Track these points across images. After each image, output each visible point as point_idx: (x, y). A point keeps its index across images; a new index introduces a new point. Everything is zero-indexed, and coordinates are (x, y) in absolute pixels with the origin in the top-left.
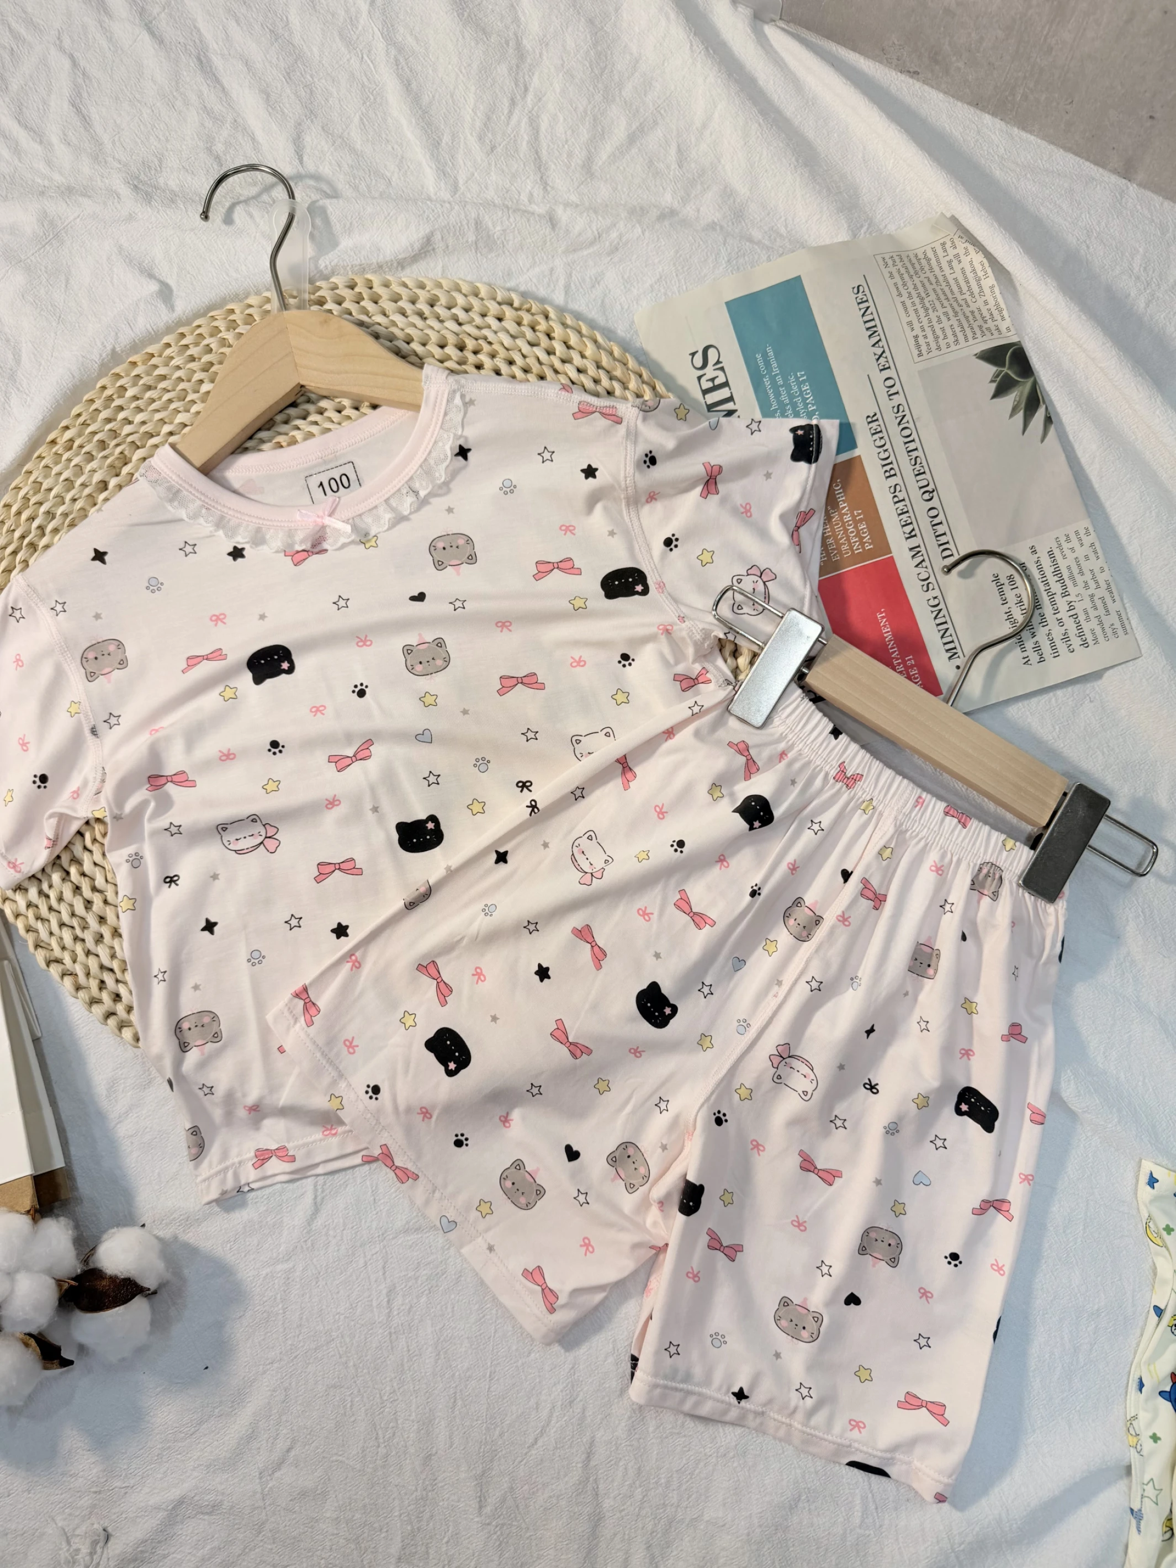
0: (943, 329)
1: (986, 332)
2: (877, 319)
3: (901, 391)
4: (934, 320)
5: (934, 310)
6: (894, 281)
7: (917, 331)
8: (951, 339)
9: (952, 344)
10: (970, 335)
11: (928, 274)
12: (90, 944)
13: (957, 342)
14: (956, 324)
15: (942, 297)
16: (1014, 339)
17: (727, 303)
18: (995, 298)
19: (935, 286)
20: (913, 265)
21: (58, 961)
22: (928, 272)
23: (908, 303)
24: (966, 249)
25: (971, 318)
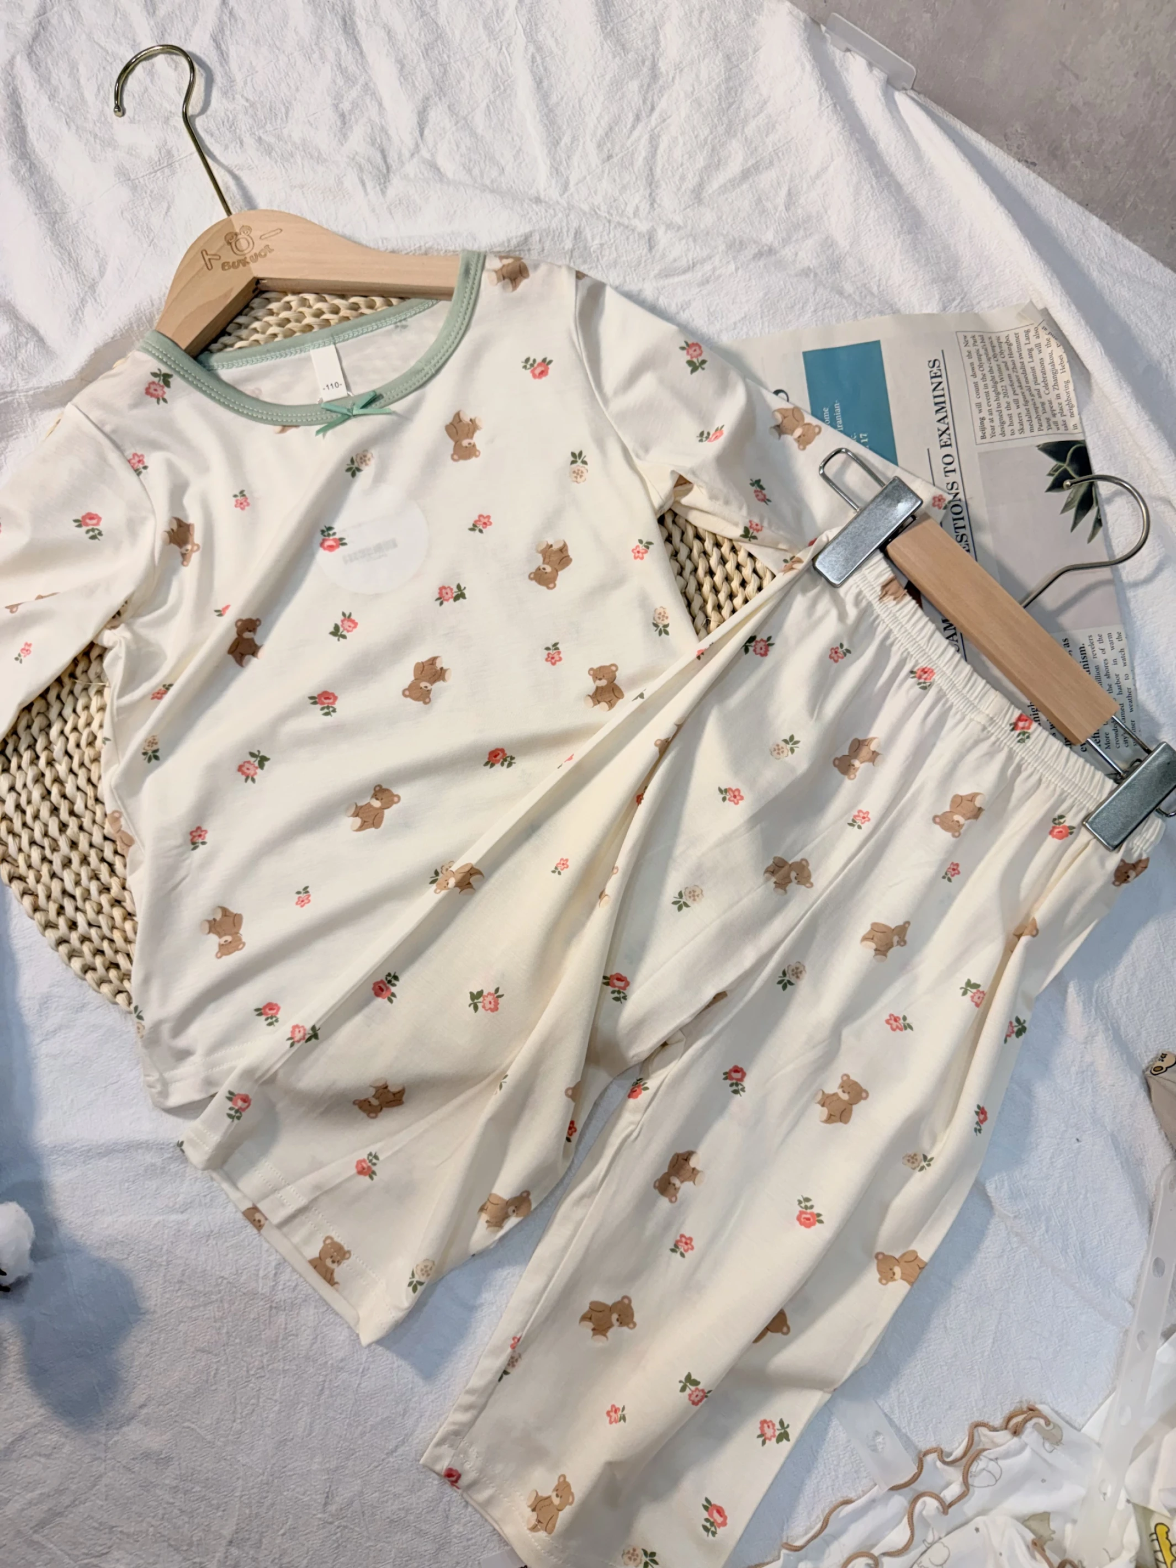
0: (1010, 416)
1: (1053, 426)
2: (947, 395)
3: (958, 470)
4: (1004, 405)
5: (1006, 395)
6: (971, 361)
7: (985, 414)
8: (1017, 426)
9: (1017, 432)
10: (1036, 426)
11: (1007, 359)
12: (57, 867)
13: (1022, 430)
14: (1024, 413)
15: (1016, 384)
16: (1079, 437)
17: (805, 354)
18: (1068, 393)
19: (1010, 372)
20: (993, 347)
21: (22, 879)
22: (1007, 356)
23: (981, 385)
24: (1048, 340)
25: (1040, 409)
